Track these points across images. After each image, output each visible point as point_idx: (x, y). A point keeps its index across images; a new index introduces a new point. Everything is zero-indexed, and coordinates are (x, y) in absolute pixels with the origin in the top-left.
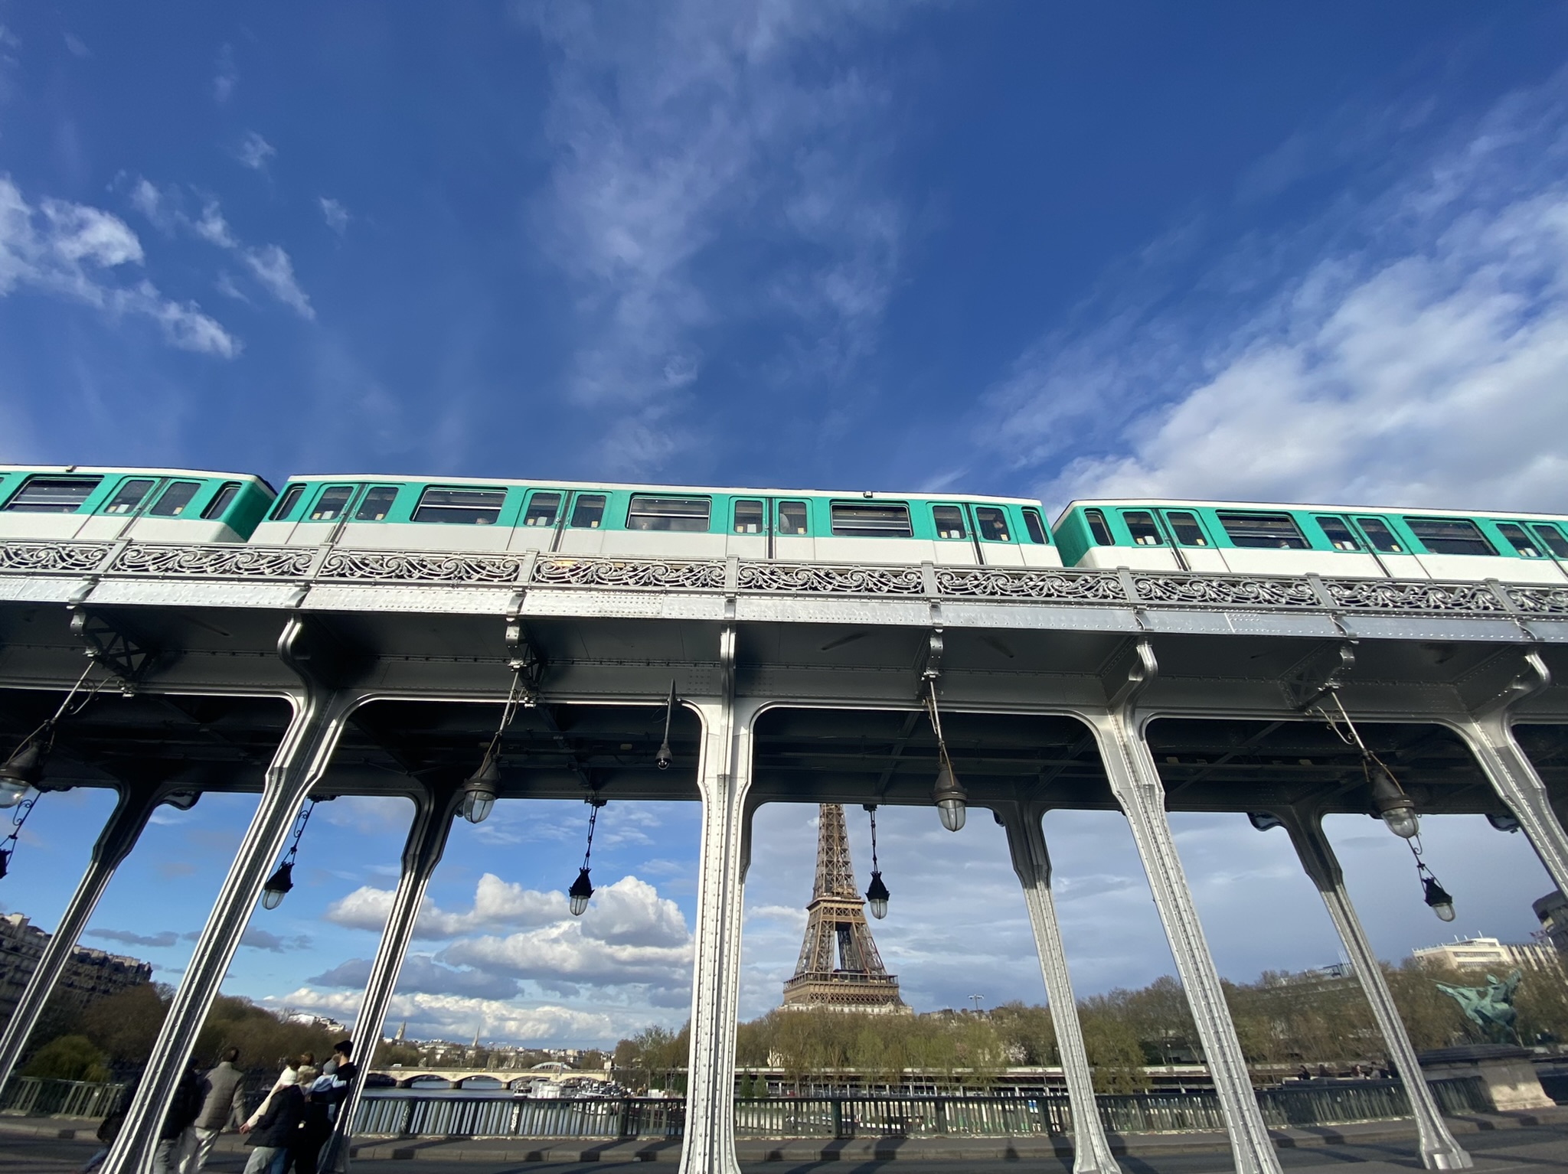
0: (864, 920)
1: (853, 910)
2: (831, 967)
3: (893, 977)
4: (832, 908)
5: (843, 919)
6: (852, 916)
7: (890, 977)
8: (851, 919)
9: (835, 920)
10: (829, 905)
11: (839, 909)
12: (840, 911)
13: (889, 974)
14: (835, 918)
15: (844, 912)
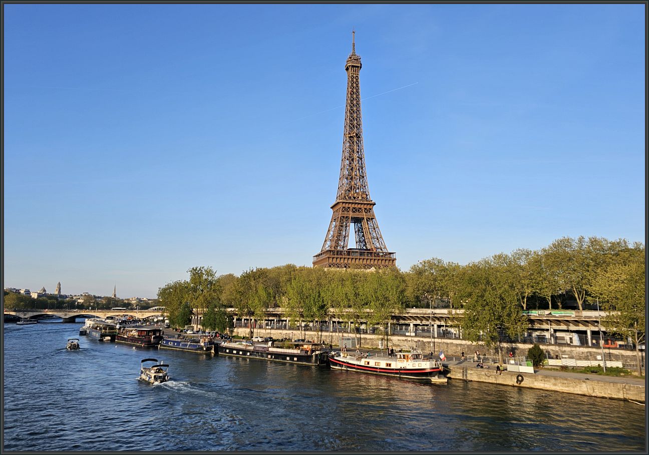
0: (373, 215)
1: (366, 209)
2: (347, 246)
3: (393, 253)
4: (349, 208)
5: (357, 215)
6: (364, 213)
7: (390, 253)
8: (364, 215)
9: (350, 216)
10: (347, 205)
11: (354, 208)
12: (355, 210)
13: (389, 251)
14: (351, 214)
15: (359, 210)
